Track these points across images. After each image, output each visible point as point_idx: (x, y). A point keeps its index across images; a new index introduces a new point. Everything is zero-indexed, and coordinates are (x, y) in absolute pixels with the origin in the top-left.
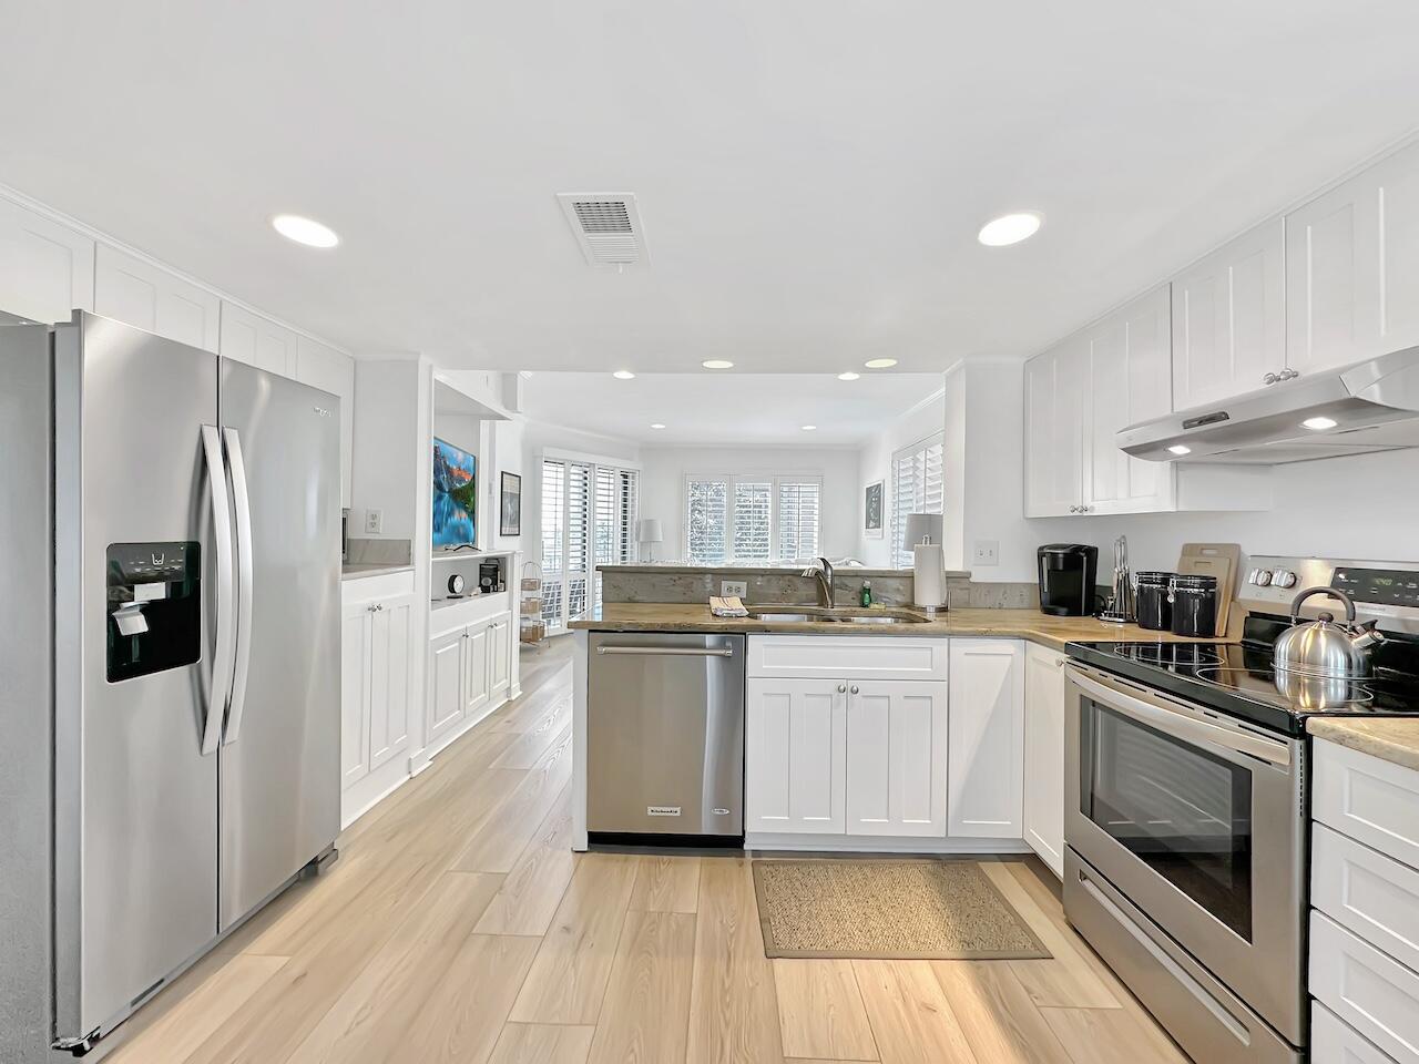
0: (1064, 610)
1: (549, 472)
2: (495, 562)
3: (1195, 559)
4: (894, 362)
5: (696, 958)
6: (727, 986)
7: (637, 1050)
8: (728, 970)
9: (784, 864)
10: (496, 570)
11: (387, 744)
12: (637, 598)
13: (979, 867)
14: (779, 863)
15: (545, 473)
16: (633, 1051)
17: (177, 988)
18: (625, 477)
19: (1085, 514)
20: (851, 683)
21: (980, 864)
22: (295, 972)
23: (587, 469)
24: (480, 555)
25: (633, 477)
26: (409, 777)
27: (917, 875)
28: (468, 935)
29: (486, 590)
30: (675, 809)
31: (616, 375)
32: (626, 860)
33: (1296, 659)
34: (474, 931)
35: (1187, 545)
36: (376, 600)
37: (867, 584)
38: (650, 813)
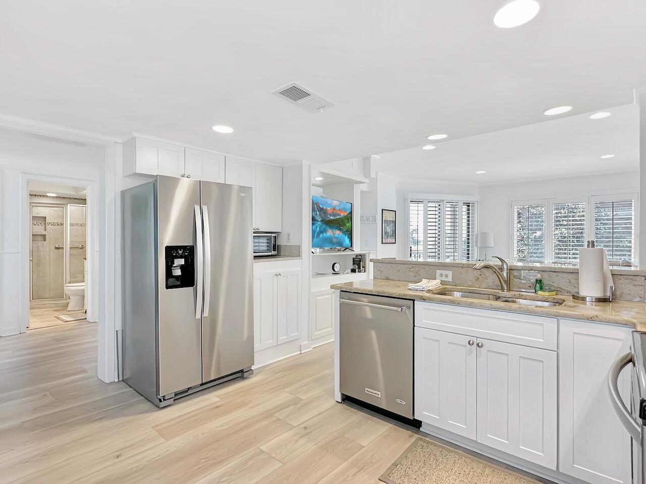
1: (413, 207)
2: (360, 257)
5: (346, 463)
6: (348, 479)
7: (289, 481)
8: (354, 475)
9: (435, 445)
10: (360, 261)
11: (287, 335)
14: (432, 444)
15: (411, 208)
16: (288, 480)
17: (191, 396)
18: (469, 206)
20: (479, 340)
22: (219, 404)
23: (440, 203)
24: (354, 253)
25: (473, 206)
26: (299, 353)
28: (271, 415)
29: (353, 271)
30: (378, 393)
31: (424, 148)
32: (355, 413)
34: (275, 415)
36: (279, 271)
37: (545, 276)
38: (366, 391)
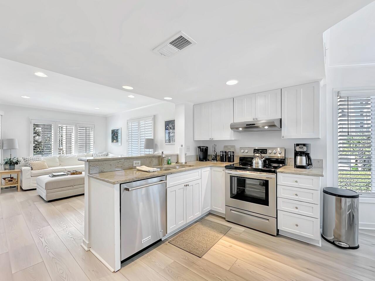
0: (205, 160)
3: (227, 148)
4: (171, 99)
9: (175, 238)
12: (105, 170)
13: (206, 219)
14: (177, 237)
19: (213, 140)
21: (205, 218)
27: (199, 226)
30: (149, 237)
33: (256, 163)
35: (225, 146)
37: (170, 158)
